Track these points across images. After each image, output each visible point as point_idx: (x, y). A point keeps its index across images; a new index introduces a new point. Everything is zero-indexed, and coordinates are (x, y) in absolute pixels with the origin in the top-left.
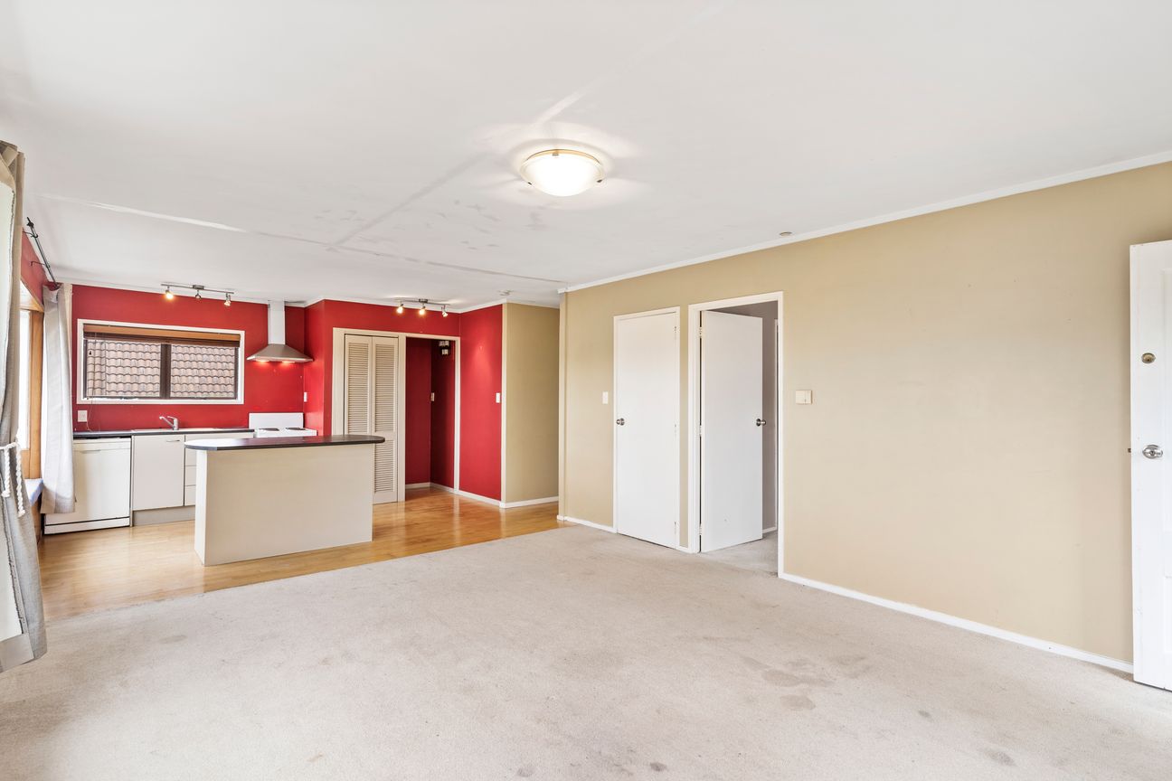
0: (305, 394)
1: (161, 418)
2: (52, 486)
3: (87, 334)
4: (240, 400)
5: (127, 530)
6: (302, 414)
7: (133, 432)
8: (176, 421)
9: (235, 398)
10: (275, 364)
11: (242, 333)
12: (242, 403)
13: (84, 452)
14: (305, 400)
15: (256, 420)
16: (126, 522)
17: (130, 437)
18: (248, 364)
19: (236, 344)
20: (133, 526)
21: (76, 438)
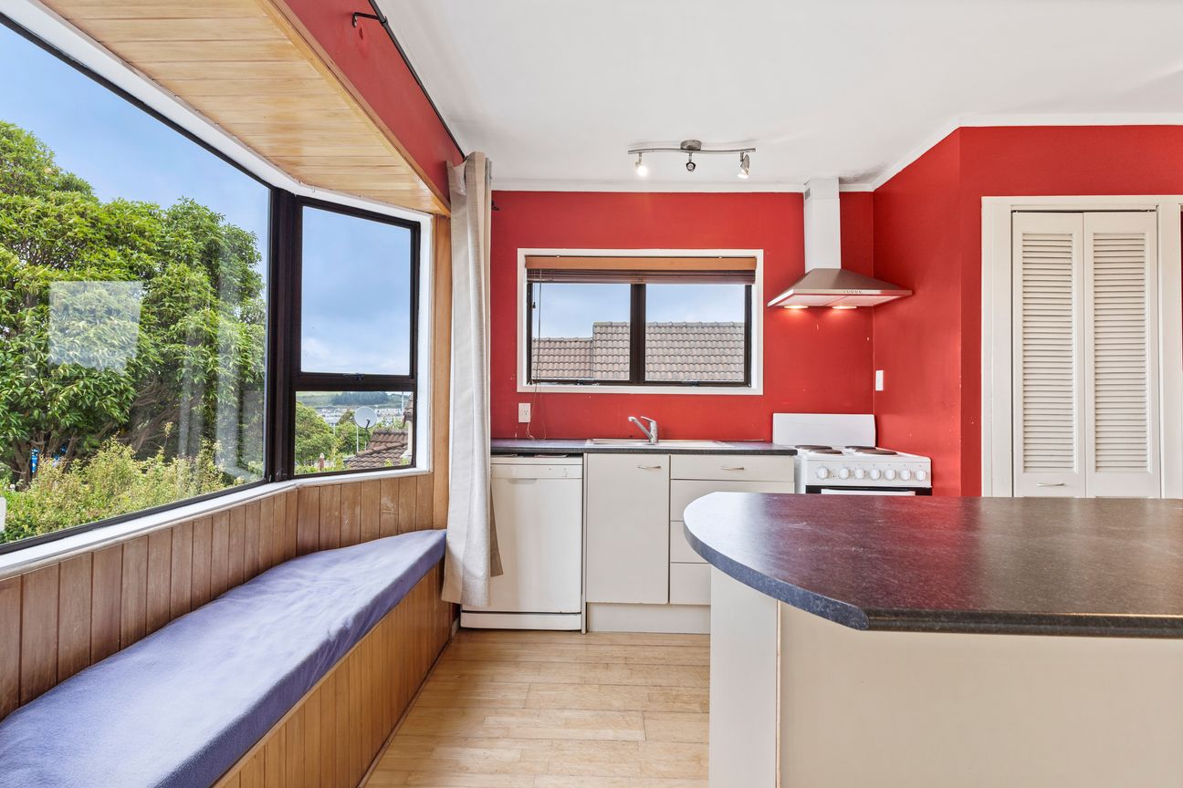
0: (879, 375)
1: (631, 418)
2: (457, 547)
3: (532, 273)
4: (757, 387)
5: (577, 638)
6: (871, 418)
7: (588, 444)
8: (653, 425)
9: (747, 382)
10: (817, 311)
11: (759, 254)
12: (761, 392)
13: (514, 481)
14: (879, 386)
15: (787, 427)
16: (576, 623)
17: (581, 455)
18: (772, 313)
19: (748, 275)
20: (587, 631)
21: (495, 453)
